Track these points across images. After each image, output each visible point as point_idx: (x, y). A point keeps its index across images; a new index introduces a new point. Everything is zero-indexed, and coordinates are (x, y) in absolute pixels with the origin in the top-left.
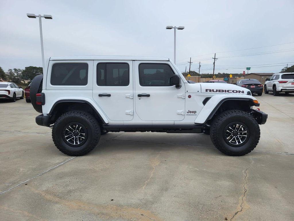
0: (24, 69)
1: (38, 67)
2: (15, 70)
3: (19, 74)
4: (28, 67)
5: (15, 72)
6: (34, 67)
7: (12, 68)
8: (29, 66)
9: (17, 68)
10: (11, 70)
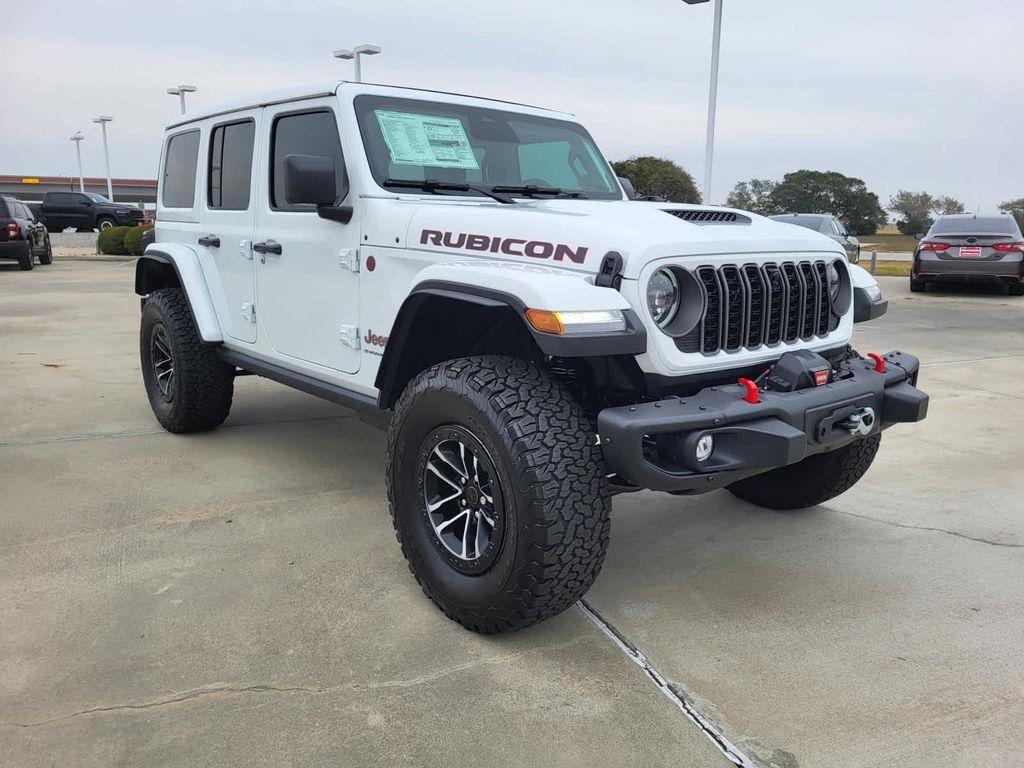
0: (781, 180)
1: (823, 171)
2: (756, 184)
3: (765, 196)
4: (792, 175)
5: (753, 191)
6: (812, 173)
7: (748, 180)
8: (796, 171)
9: (761, 179)
10: (742, 184)
